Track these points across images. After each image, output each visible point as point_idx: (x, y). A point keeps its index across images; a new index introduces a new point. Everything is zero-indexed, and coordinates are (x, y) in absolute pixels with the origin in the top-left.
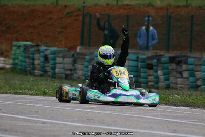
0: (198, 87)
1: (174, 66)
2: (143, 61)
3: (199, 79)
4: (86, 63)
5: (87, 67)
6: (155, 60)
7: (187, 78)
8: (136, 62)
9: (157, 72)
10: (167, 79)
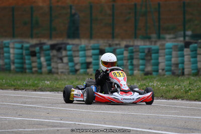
0: (76, 71)
2: (27, 49)
3: (77, 64)
6: (38, 48)
7: (67, 64)
8: (20, 50)
10: (49, 65)
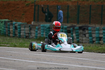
0: (93, 42)
1: (81, 31)
2: (66, 29)
3: (94, 38)
4: (36, 30)
5: (37, 32)
6: (72, 28)
7: (88, 37)
8: (62, 30)
9: (72, 34)
10: (78, 38)
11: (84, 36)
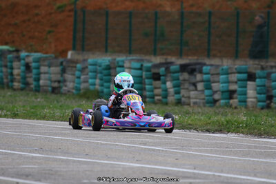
1: (186, 76)
2: (148, 70)
3: (216, 92)
4: (77, 73)
5: (79, 78)
6: (163, 69)
7: (203, 91)
8: (139, 72)
9: (165, 83)
10: (178, 93)
11: (192, 88)
